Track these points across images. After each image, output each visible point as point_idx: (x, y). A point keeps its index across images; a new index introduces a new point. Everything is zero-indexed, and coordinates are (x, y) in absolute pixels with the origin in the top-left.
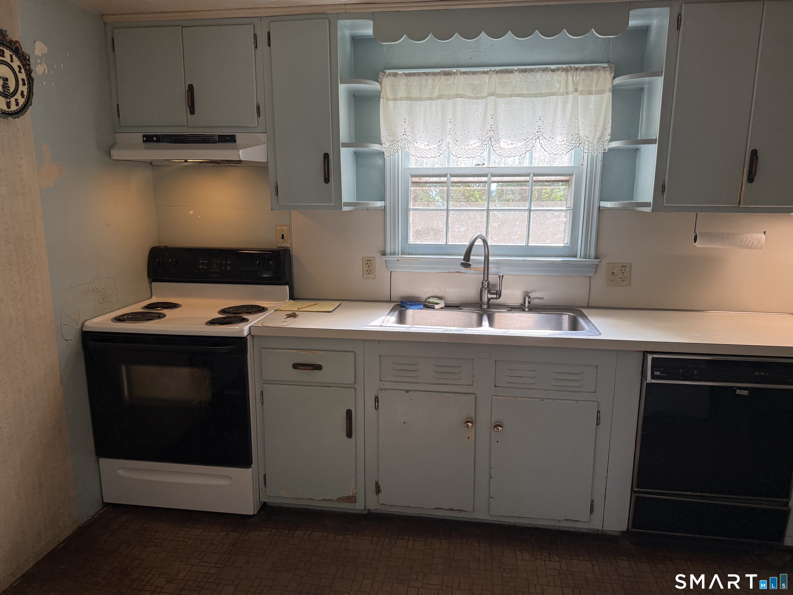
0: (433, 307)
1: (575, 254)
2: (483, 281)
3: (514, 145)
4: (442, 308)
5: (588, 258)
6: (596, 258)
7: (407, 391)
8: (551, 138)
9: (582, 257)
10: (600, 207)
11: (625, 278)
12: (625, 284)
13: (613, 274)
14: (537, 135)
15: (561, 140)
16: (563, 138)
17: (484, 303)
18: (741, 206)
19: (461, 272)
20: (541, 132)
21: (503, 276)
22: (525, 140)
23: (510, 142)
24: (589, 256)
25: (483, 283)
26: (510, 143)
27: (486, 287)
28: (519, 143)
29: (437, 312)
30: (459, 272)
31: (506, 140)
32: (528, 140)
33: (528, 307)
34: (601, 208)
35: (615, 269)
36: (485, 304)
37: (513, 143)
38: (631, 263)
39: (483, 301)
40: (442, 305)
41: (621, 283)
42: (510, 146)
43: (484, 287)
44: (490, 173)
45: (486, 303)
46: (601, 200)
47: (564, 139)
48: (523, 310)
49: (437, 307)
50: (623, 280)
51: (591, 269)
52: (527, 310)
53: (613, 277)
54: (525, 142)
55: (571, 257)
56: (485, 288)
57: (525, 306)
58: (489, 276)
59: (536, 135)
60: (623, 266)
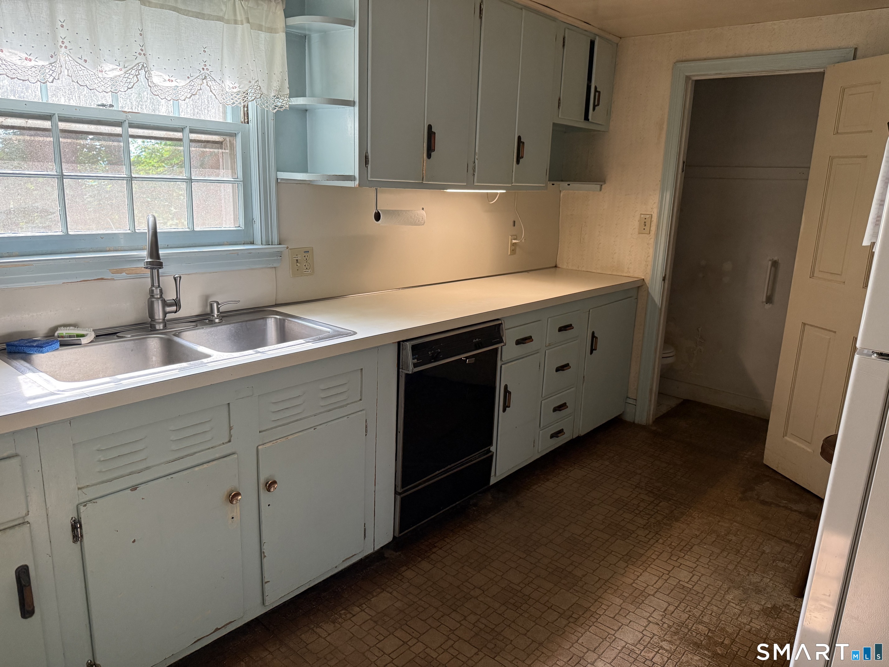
0: (79, 343)
1: (252, 240)
2: (151, 287)
3: (174, 84)
4: (91, 342)
5: (270, 244)
6: (280, 244)
7: (134, 488)
8: (222, 80)
9: (263, 243)
10: (277, 179)
11: (309, 265)
12: (309, 272)
13: (297, 262)
14: (203, 73)
15: (231, 86)
16: (233, 84)
17: (157, 321)
18: (424, 182)
19: (106, 278)
20: (207, 69)
21: (180, 277)
22: (188, 78)
23: (167, 78)
24: (272, 242)
25: (152, 291)
26: (167, 80)
27: (159, 296)
28: (182, 81)
29: (87, 348)
30: (102, 279)
31: (161, 74)
32: (192, 78)
33: (217, 316)
34: (279, 181)
35: (299, 256)
36: (160, 323)
37: (171, 79)
38: (313, 247)
39: (157, 317)
40: (92, 336)
41: (305, 271)
42: (168, 84)
43: (156, 296)
44: (127, 122)
45: (161, 321)
46: (278, 170)
47: (235, 85)
48: (211, 323)
49: (84, 341)
50: (307, 268)
51: (276, 258)
52: (217, 321)
53: (299, 265)
54: (189, 81)
55: (248, 244)
56: (158, 299)
57: (213, 316)
58: (160, 278)
59: (201, 73)
60: (306, 252)
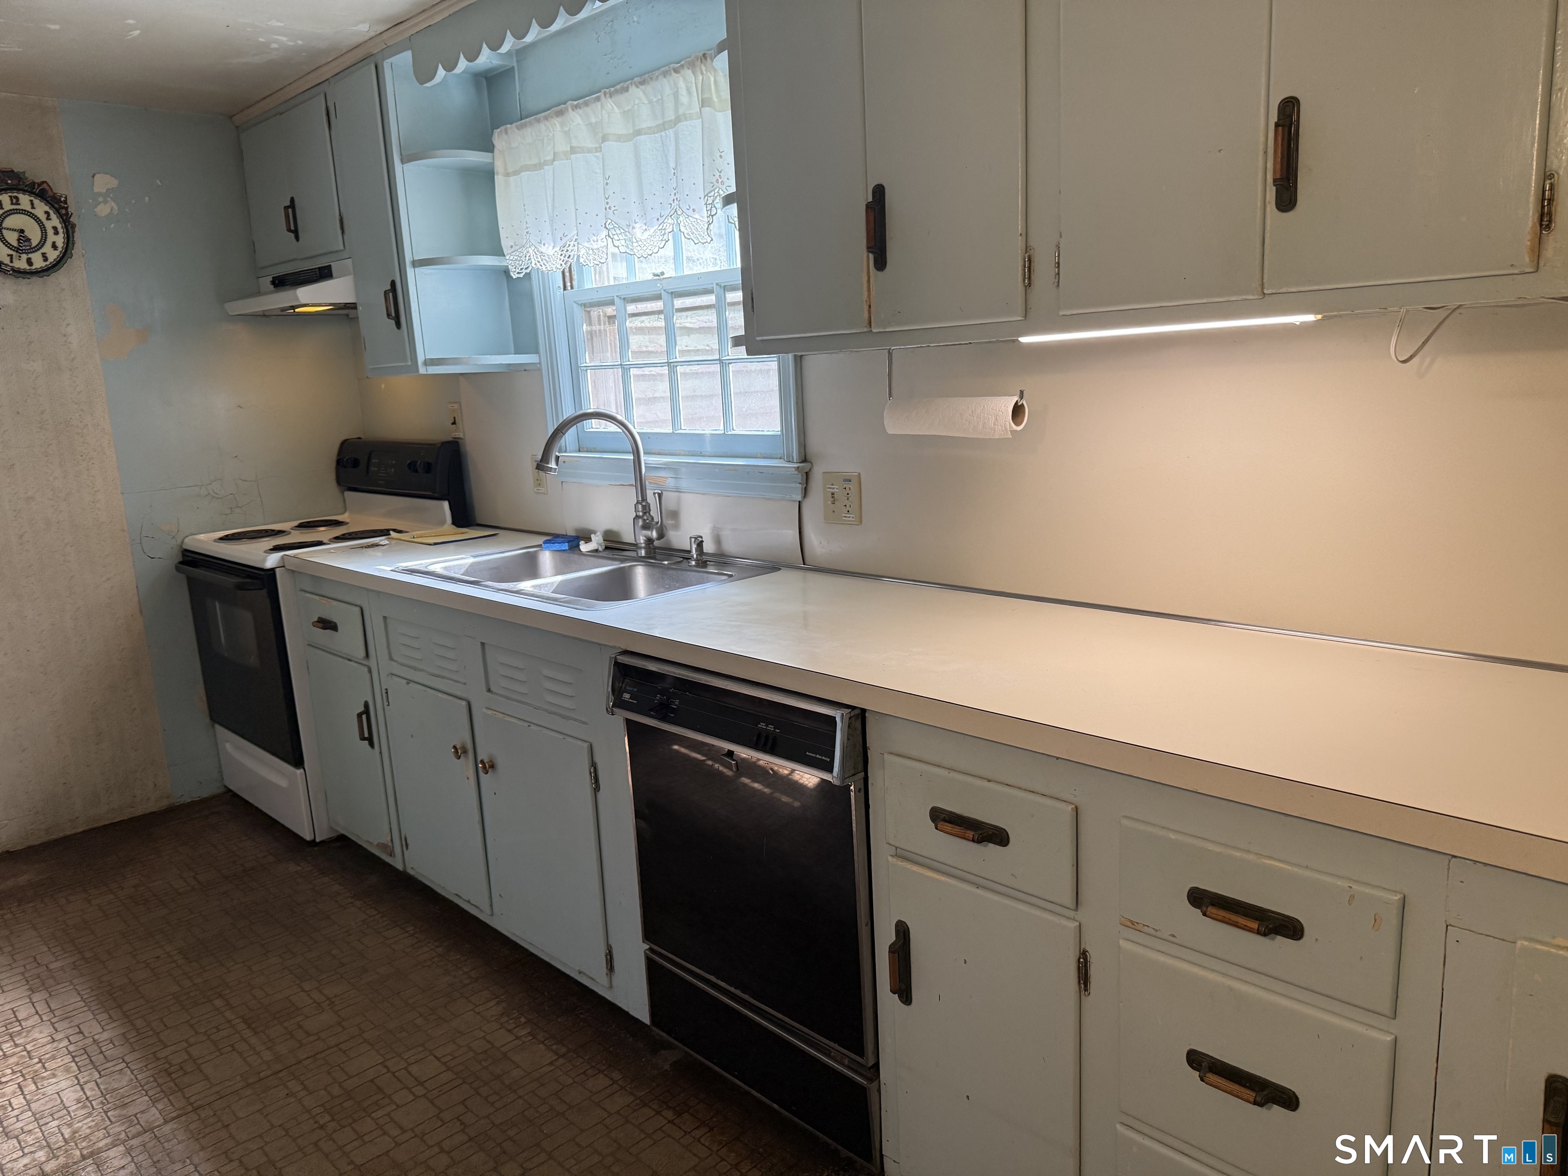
3: (649, 233)
5: (790, 460)
6: (804, 461)
8: (691, 210)
9: (785, 458)
11: (852, 506)
12: (852, 519)
13: (833, 497)
14: (674, 206)
17: (639, 545)
18: (874, 330)
20: (677, 199)
22: (658, 219)
24: (791, 457)
27: (641, 514)
32: (663, 219)
33: (697, 557)
35: (836, 487)
36: (641, 548)
38: (859, 474)
41: (845, 517)
42: (645, 235)
43: (638, 513)
44: (663, 292)
45: (643, 545)
50: (848, 511)
51: (795, 485)
52: (693, 563)
53: (833, 502)
56: (640, 516)
57: (692, 555)
60: (847, 480)
